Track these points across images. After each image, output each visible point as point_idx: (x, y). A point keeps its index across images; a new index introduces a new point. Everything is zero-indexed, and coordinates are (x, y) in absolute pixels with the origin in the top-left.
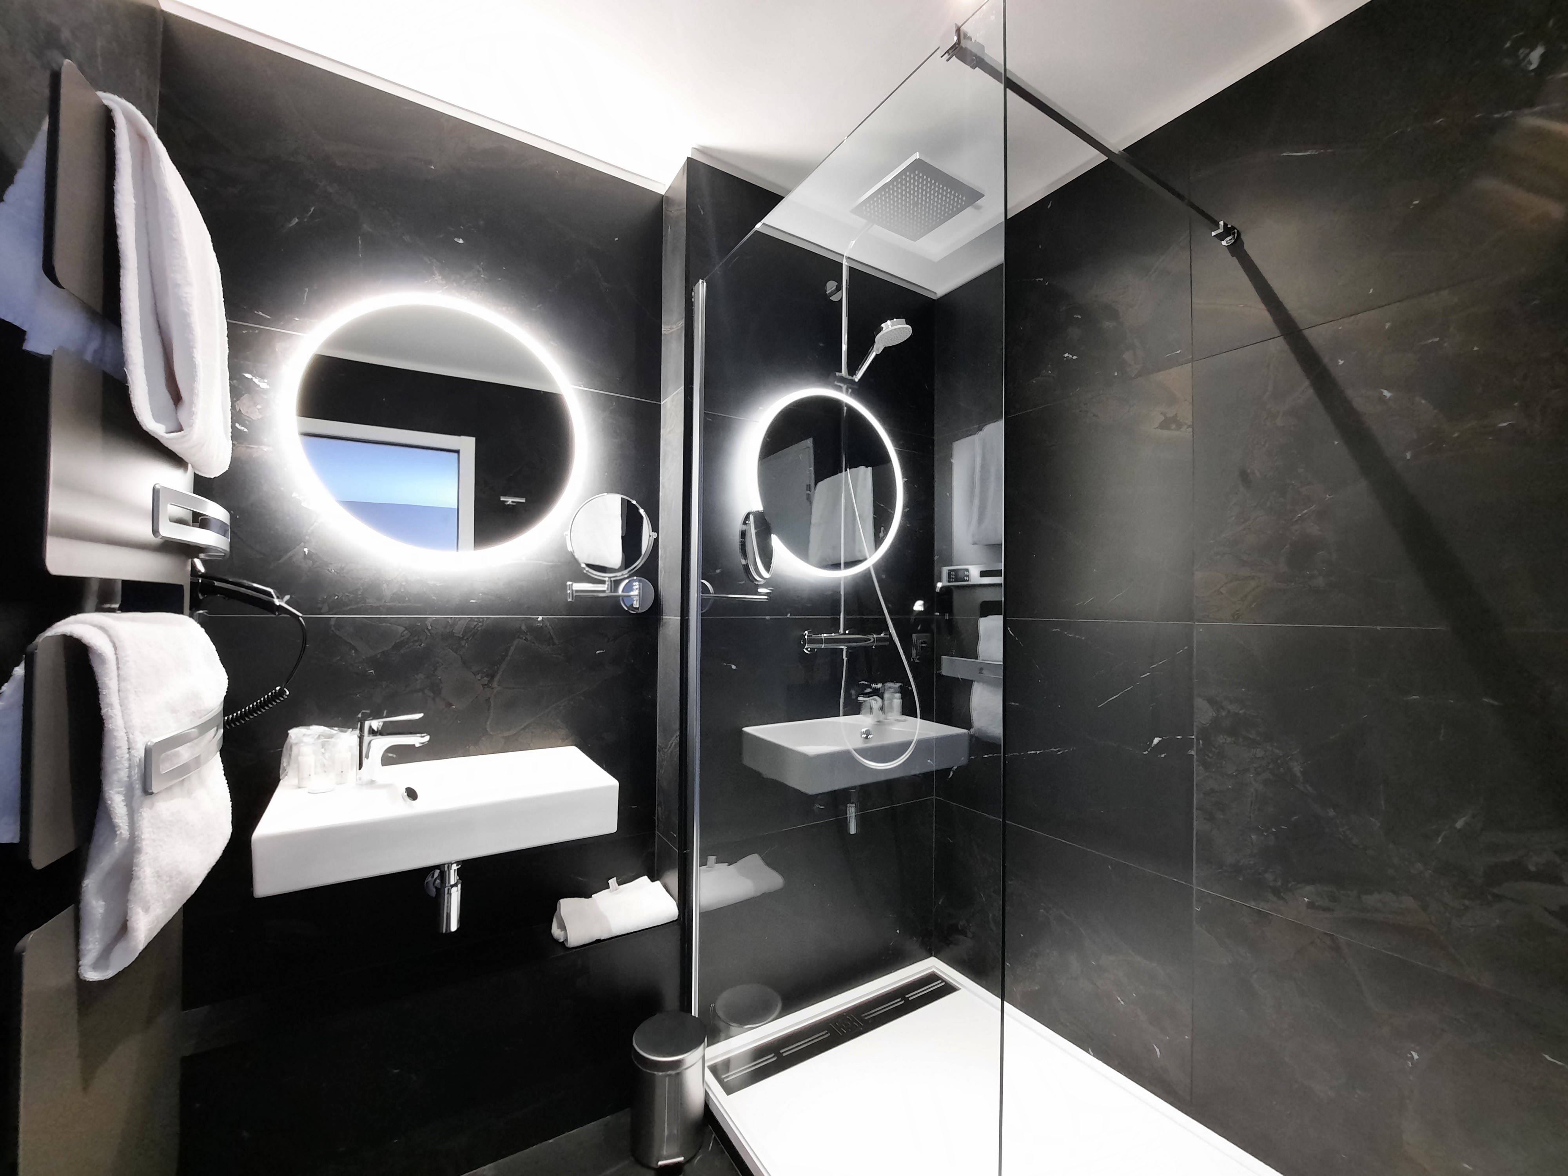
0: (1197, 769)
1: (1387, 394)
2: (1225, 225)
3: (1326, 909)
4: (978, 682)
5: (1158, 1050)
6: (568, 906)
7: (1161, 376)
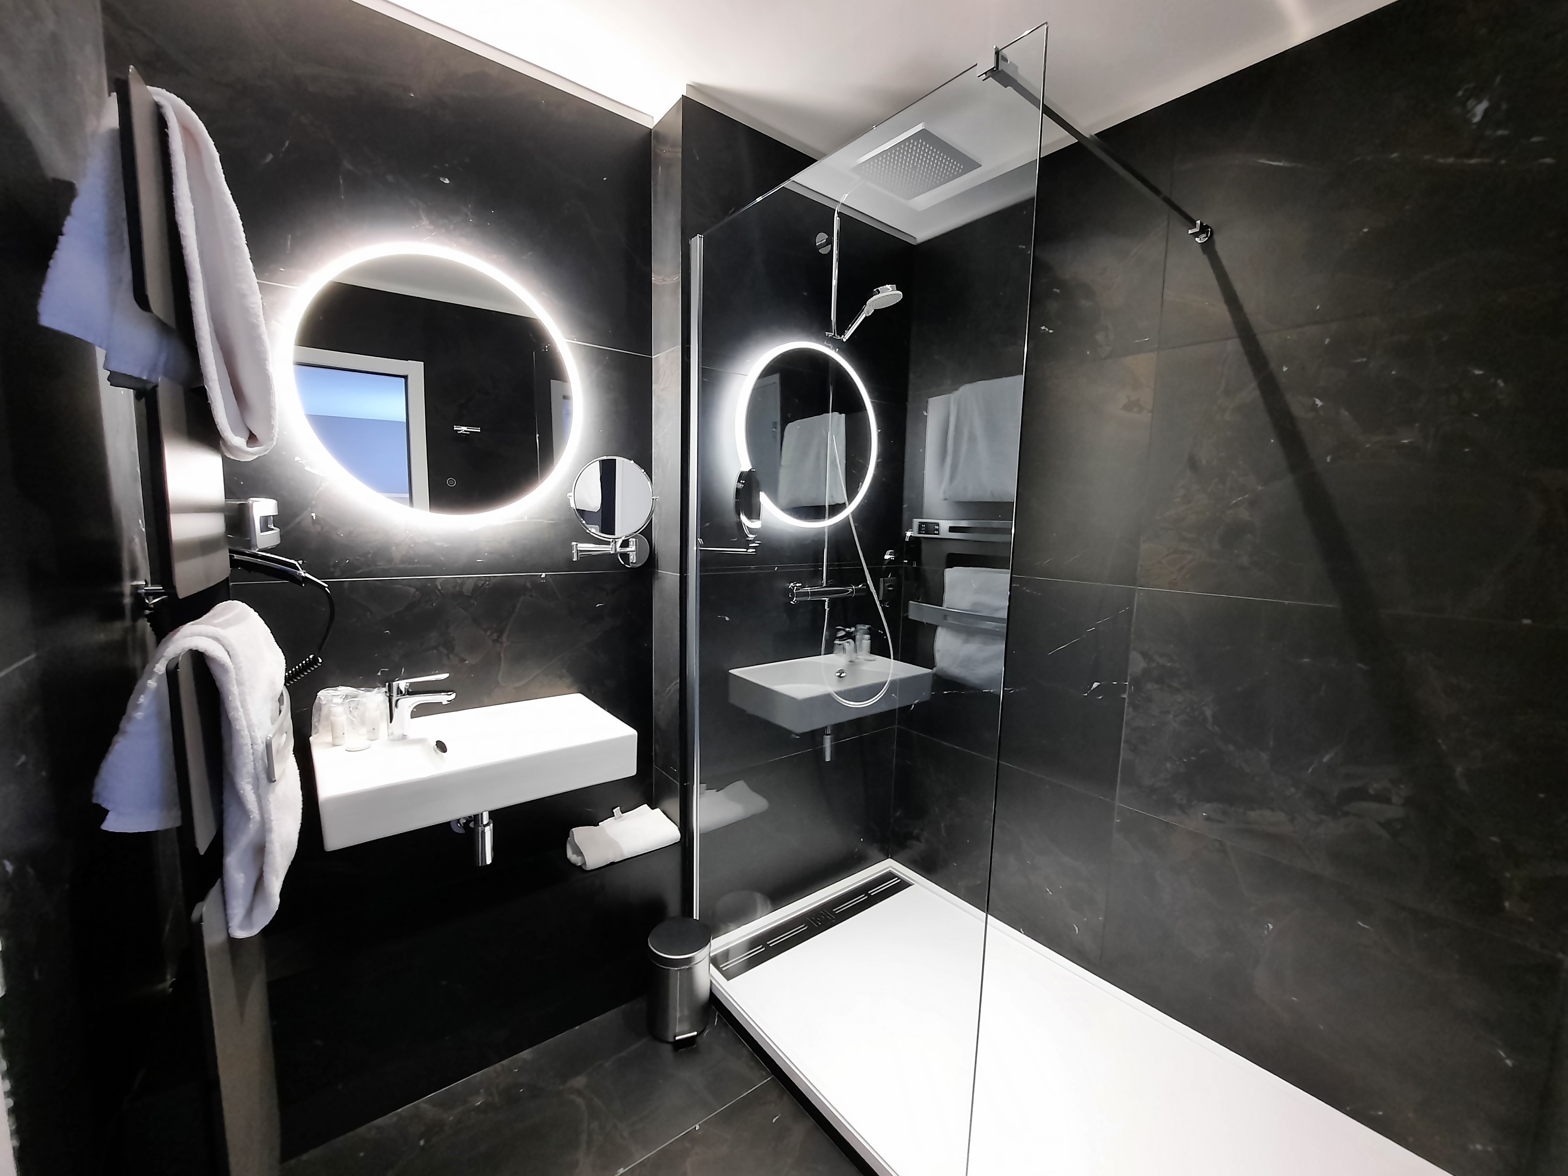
0: (1128, 710)
1: (1319, 402)
2: (1201, 223)
3: (1220, 822)
4: (942, 627)
5: (1077, 928)
6: (580, 834)
7: (1129, 360)
